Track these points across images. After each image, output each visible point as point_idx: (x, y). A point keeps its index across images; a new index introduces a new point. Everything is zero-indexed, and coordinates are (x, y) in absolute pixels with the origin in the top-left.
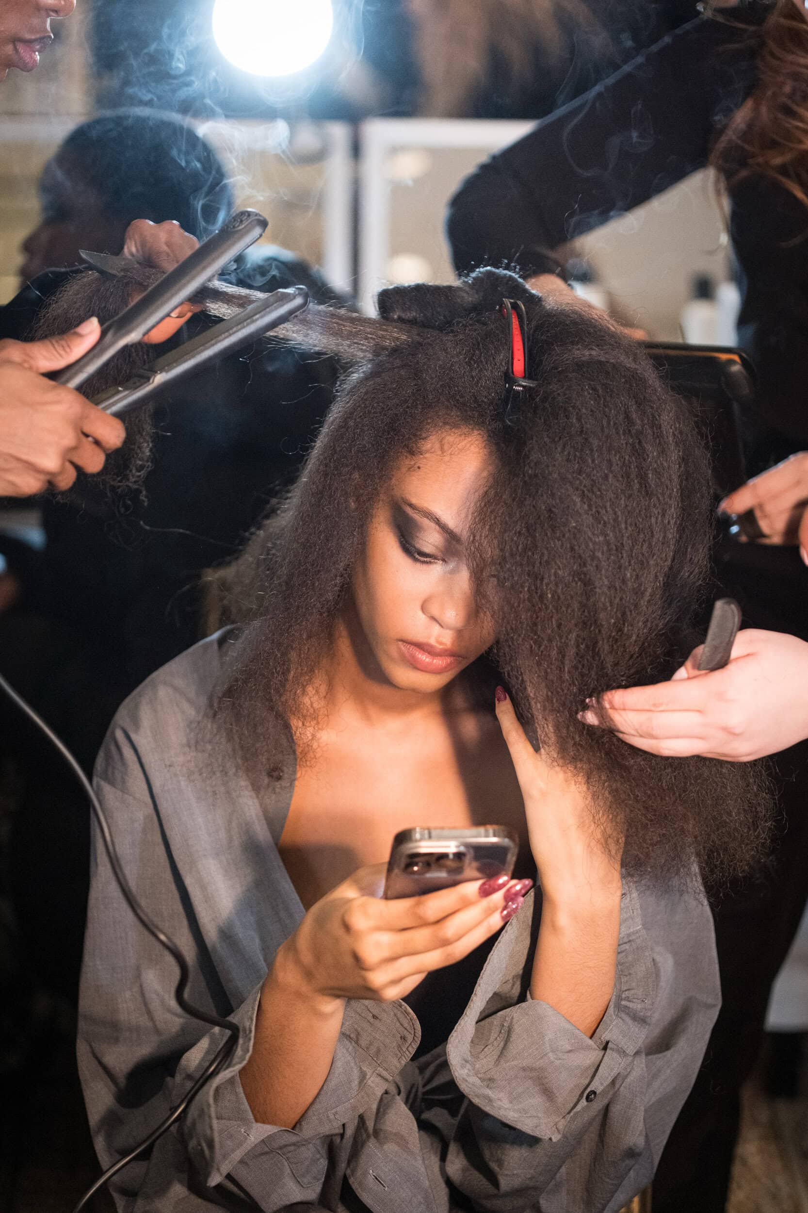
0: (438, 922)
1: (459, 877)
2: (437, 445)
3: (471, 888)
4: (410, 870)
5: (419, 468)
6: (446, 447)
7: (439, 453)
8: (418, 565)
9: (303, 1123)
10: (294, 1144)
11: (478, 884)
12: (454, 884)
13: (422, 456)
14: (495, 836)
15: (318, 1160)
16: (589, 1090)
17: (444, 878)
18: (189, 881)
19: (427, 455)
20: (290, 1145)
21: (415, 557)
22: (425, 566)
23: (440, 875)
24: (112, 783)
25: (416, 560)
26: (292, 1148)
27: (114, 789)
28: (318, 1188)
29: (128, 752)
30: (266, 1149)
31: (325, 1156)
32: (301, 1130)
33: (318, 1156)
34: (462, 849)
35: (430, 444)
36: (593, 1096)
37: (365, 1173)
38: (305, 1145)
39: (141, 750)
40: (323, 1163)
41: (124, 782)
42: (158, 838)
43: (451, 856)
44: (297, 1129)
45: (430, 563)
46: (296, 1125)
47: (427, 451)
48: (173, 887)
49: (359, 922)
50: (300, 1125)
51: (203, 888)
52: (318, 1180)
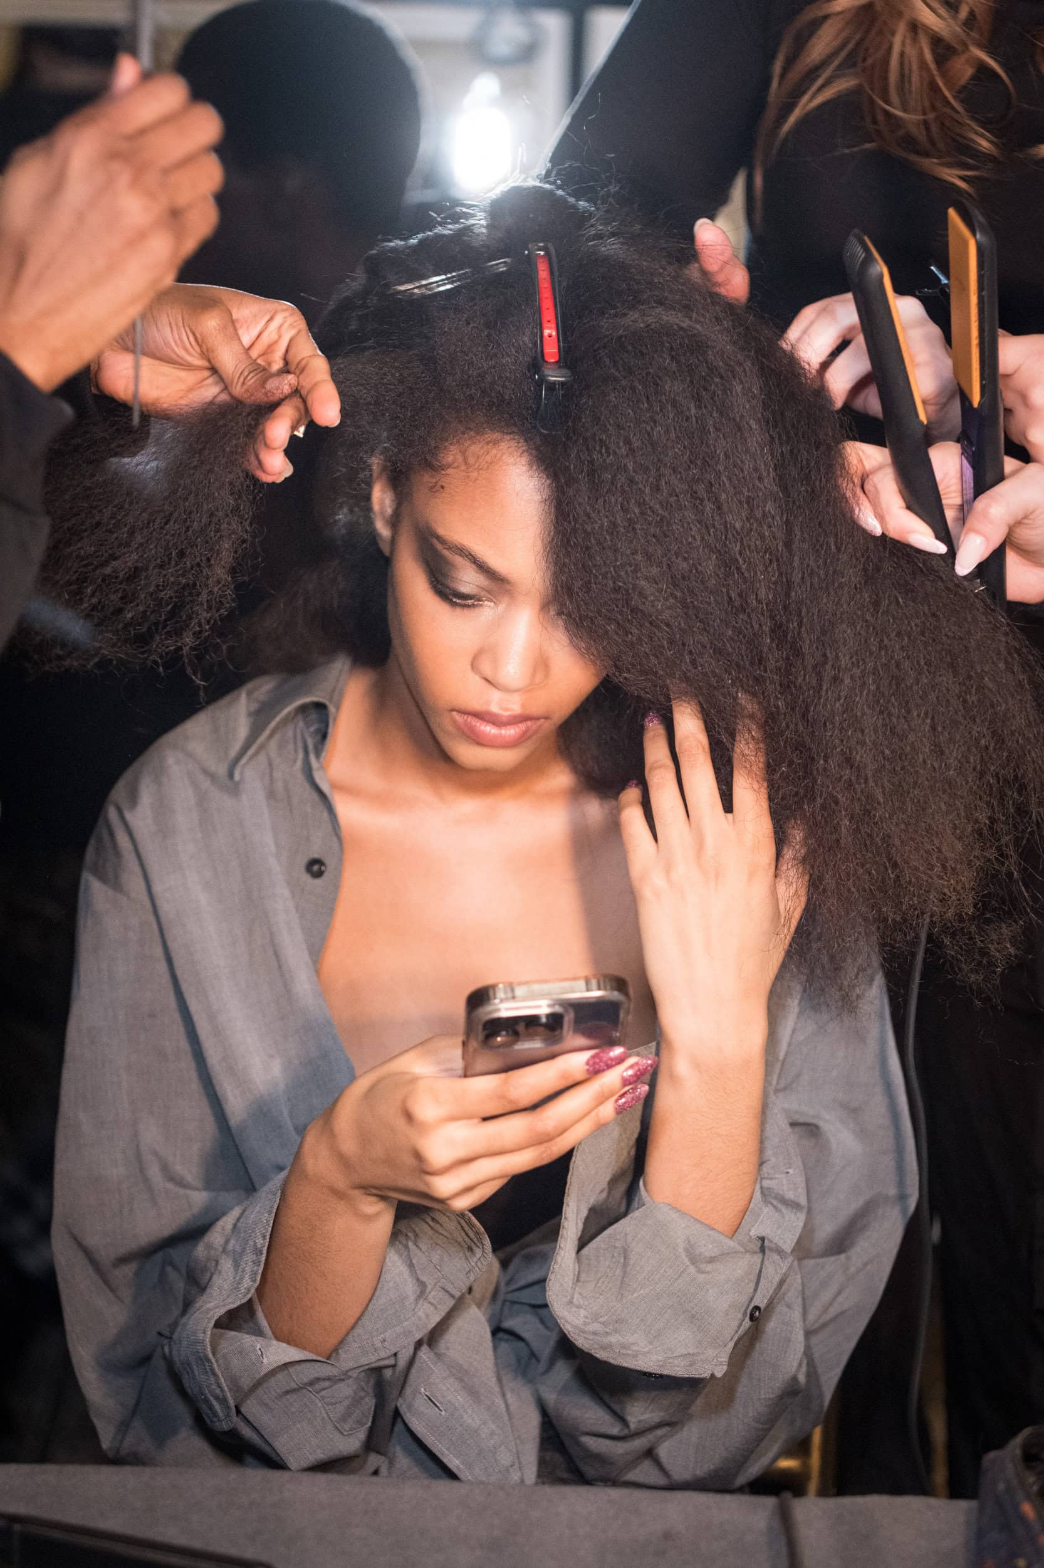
0: (535, 1107)
1: (557, 1048)
2: (460, 458)
3: (576, 1062)
4: (491, 1042)
5: (443, 487)
6: (471, 460)
7: (463, 467)
8: (458, 610)
9: (340, 1351)
10: (329, 1379)
11: (586, 1055)
12: (553, 1056)
13: (443, 472)
14: (599, 989)
15: (362, 1398)
16: (751, 1308)
17: (538, 1048)
18: (194, 1006)
19: (450, 471)
20: (324, 1379)
21: (451, 600)
22: (466, 611)
23: (533, 1045)
24: (103, 879)
25: (454, 605)
26: (327, 1384)
27: (104, 888)
28: (362, 1435)
29: (122, 839)
30: (294, 1386)
31: (372, 1394)
32: (338, 1360)
33: (362, 1394)
34: (558, 1009)
35: (451, 455)
36: (757, 1313)
37: (416, 1392)
38: (343, 1380)
39: (138, 836)
40: (370, 1403)
41: (117, 877)
42: (158, 951)
43: (544, 1020)
44: (332, 1359)
45: (473, 606)
46: (333, 1353)
47: (449, 466)
48: (177, 1016)
49: (426, 1110)
50: (338, 1354)
51: (212, 1017)
52: (363, 1424)
